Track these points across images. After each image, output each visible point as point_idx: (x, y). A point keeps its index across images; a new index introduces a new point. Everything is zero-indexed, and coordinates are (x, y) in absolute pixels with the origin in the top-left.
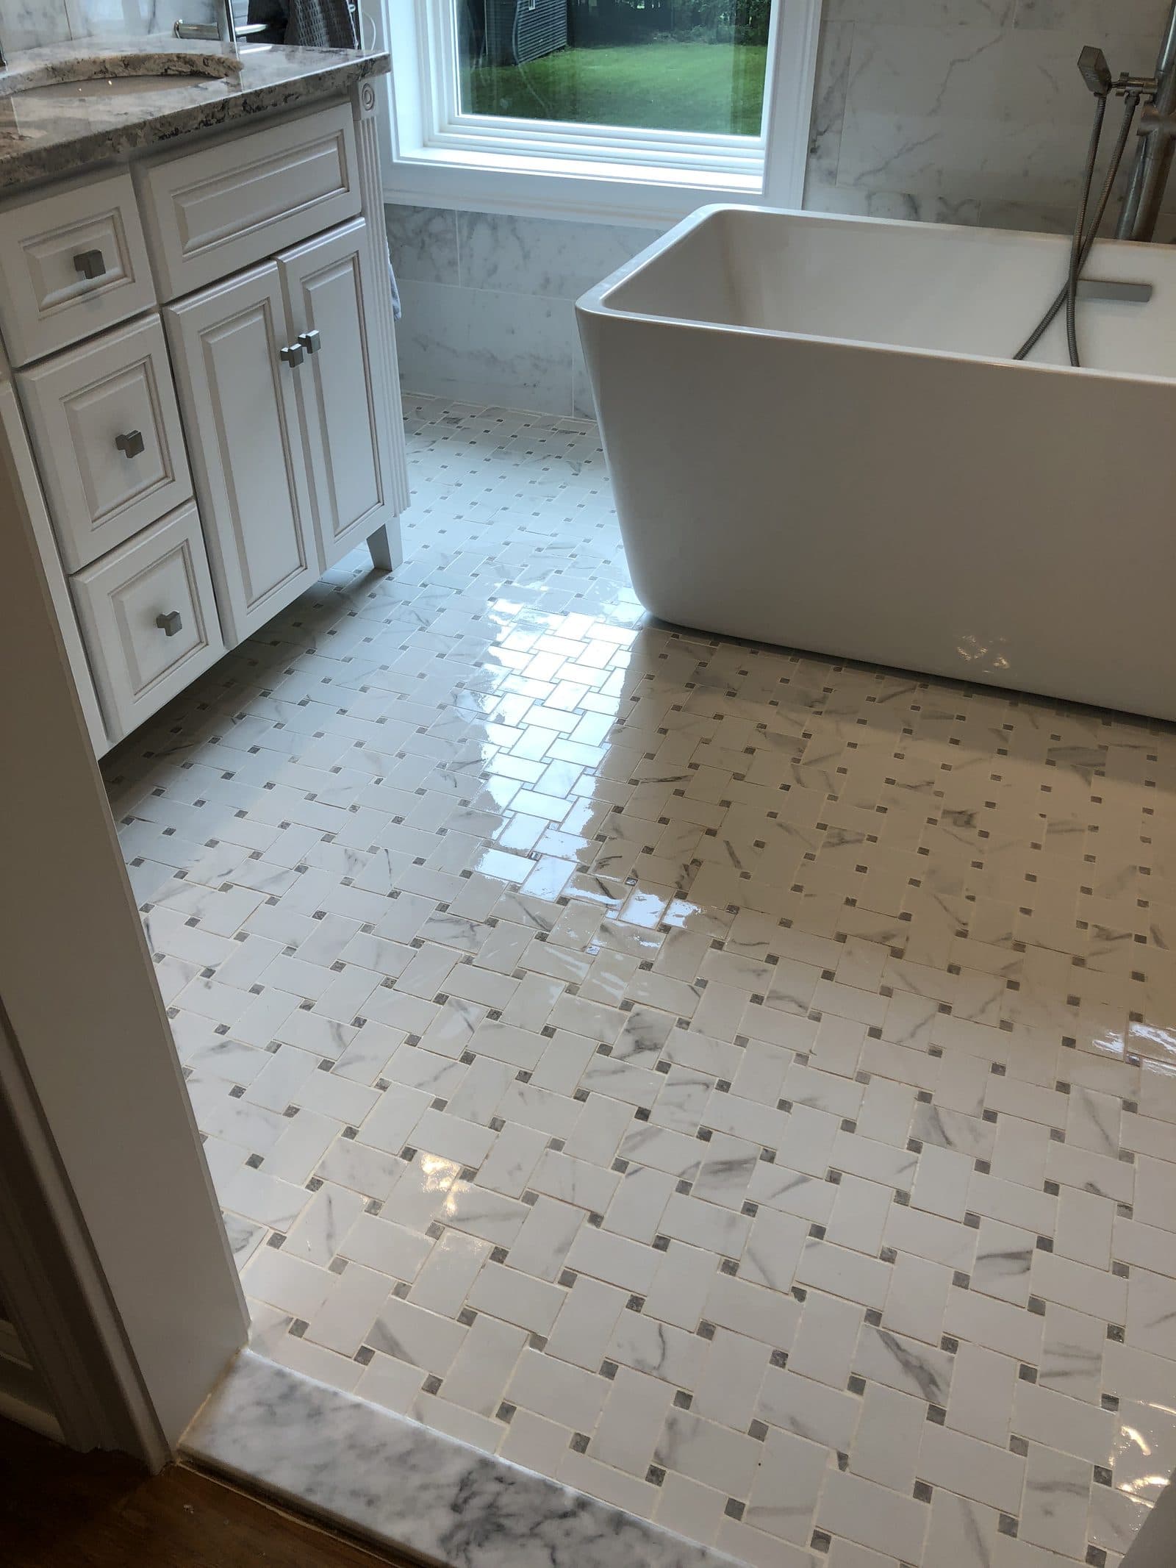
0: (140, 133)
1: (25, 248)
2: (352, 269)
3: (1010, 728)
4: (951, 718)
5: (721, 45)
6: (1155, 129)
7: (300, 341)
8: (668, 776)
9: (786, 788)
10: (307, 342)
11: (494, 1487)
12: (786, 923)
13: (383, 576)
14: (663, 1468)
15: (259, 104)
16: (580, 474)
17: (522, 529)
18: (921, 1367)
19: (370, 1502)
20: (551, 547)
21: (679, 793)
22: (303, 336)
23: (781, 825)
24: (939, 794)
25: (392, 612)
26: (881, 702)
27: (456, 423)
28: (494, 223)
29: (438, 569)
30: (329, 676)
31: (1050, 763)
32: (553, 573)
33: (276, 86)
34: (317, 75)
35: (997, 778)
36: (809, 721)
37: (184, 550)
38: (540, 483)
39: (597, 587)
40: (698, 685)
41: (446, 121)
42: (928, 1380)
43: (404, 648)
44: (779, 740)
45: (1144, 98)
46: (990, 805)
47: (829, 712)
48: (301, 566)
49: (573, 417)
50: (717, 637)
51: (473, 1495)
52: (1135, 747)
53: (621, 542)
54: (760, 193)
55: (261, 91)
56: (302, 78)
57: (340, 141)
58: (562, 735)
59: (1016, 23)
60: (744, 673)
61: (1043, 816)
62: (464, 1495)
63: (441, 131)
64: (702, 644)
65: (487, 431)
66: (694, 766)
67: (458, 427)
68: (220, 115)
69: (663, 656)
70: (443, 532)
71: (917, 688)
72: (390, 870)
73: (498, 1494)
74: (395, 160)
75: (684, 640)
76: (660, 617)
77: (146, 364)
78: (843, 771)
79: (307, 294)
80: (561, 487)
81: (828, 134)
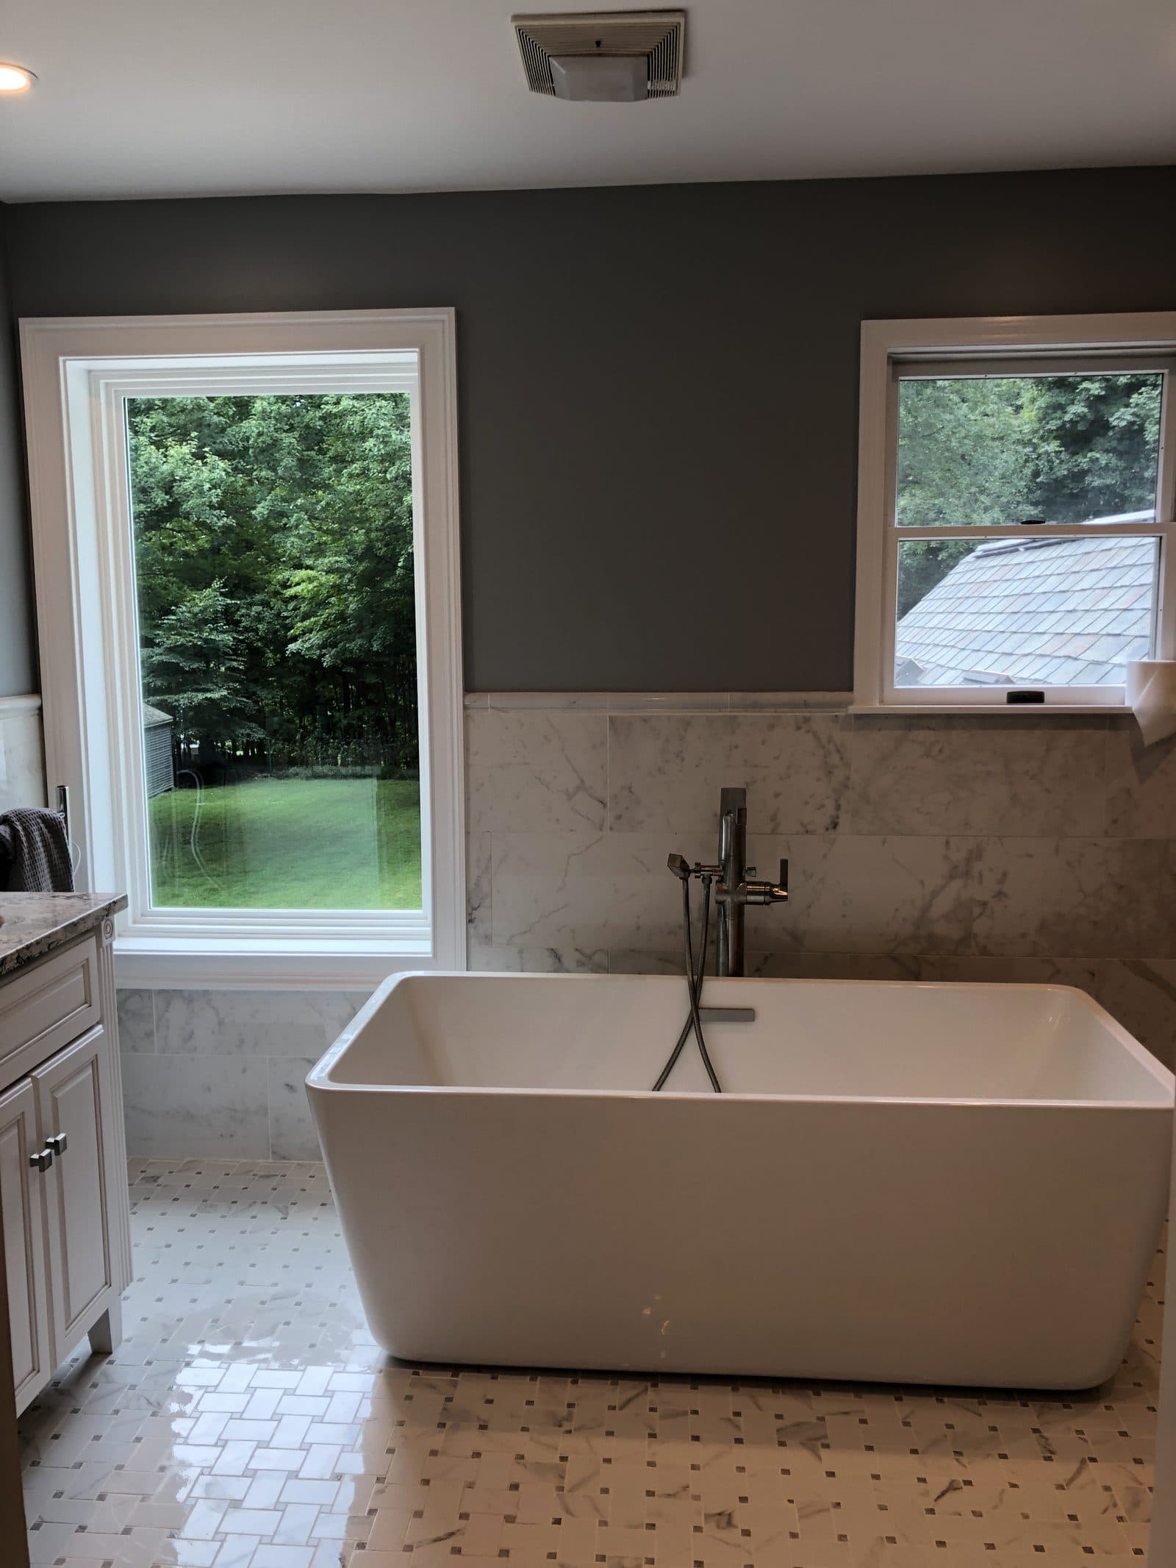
2: (91, 1071)
3: (737, 1414)
4: (685, 1413)
5: (317, 781)
6: (728, 899)
7: (48, 1145)
8: (441, 1534)
9: (558, 1521)
10: (55, 1146)
13: (103, 1360)
15: (29, 955)
16: (289, 1217)
17: (242, 1283)
20: (275, 1298)
21: (457, 1551)
22: (51, 1140)
24: (697, 1498)
25: (119, 1401)
26: (622, 1408)
27: (155, 1181)
28: (188, 998)
29: (161, 1342)
30: (60, 1489)
31: (782, 1444)
32: (282, 1326)
33: (42, 938)
34: (73, 923)
35: (741, 1469)
36: (564, 1443)
38: (250, 1232)
39: (328, 1334)
40: (449, 1424)
41: (139, 914)
43: (138, 1440)
44: (539, 1468)
45: (715, 879)
46: (743, 1499)
47: (579, 1429)
48: (34, 1370)
49: (270, 1161)
50: (456, 1368)
52: (846, 1413)
54: (431, 956)
55: (31, 944)
56: (62, 928)
57: (85, 967)
58: (324, 1509)
59: (611, 829)
60: (490, 1402)
61: (791, 1501)
63: (135, 922)
64: (442, 1378)
65: (188, 1186)
66: (464, 1516)
67: (158, 1185)
69: (409, 1398)
70: (159, 1300)
71: (649, 1388)
75: (425, 1376)
76: (398, 1355)
78: (605, 1491)
79: (55, 1100)
80: (273, 1233)
81: (481, 909)
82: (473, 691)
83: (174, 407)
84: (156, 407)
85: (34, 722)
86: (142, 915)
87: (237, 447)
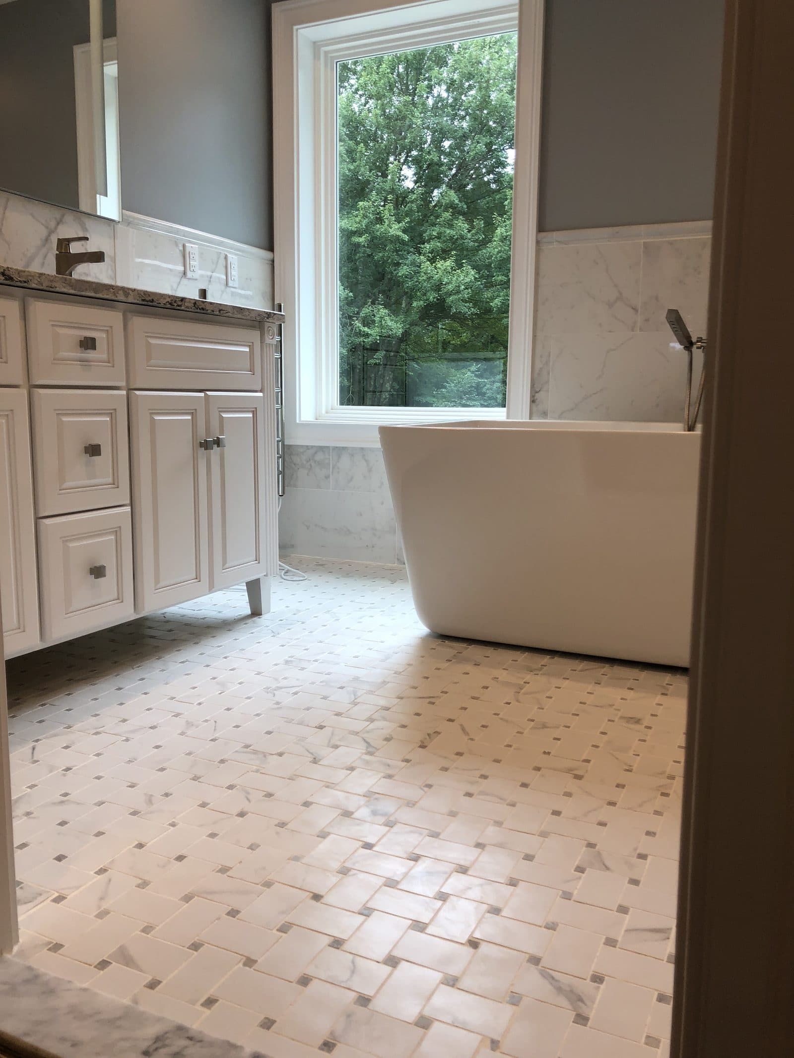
0: (131, 292)
1: (53, 325)
2: (251, 416)
3: (670, 685)
8: (425, 696)
9: (508, 703)
10: (217, 441)
11: (183, 1042)
12: (497, 761)
13: (255, 617)
14: (334, 1042)
15: (204, 307)
18: (572, 991)
19: (74, 1045)
21: (432, 703)
22: (215, 438)
23: (501, 719)
24: (618, 710)
25: (256, 630)
26: (581, 671)
28: (351, 452)
29: (292, 615)
34: (240, 307)
35: (662, 704)
36: (528, 677)
37: (117, 532)
40: (453, 660)
41: (330, 408)
42: (576, 999)
44: (507, 684)
46: (654, 715)
47: (544, 674)
48: (197, 579)
51: (164, 1046)
53: (414, 607)
56: (231, 305)
57: (251, 348)
59: (640, 329)
60: (487, 657)
62: (157, 1045)
64: (461, 644)
66: (444, 692)
68: (180, 303)
69: (433, 649)
71: (608, 666)
72: (215, 730)
73: (186, 1047)
74: (298, 422)
75: (449, 642)
77: (113, 414)
78: (550, 698)
79: (221, 419)
81: (541, 393)
82: (543, 231)
83: (445, 236)
84: (434, 237)
85: (268, 268)
86: (332, 409)
87: (484, 262)
